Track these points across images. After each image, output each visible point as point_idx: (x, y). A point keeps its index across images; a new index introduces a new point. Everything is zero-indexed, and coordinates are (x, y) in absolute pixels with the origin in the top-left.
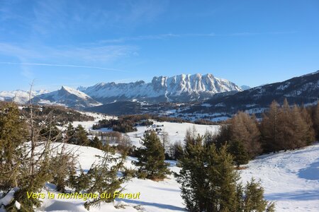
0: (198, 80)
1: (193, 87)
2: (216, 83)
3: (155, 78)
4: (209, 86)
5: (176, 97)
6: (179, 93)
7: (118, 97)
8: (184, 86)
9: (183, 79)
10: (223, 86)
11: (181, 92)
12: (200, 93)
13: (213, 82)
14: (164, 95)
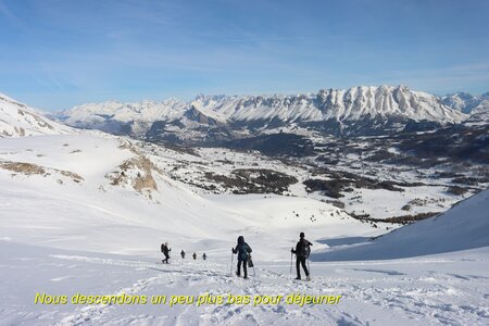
0: (386, 95)
1: (377, 106)
2: (412, 101)
3: (322, 91)
4: (401, 104)
5: (353, 122)
6: (357, 116)
7: (268, 119)
8: (364, 104)
9: (364, 94)
10: (422, 104)
11: (360, 113)
12: (387, 115)
13: (407, 98)
14: (335, 119)
